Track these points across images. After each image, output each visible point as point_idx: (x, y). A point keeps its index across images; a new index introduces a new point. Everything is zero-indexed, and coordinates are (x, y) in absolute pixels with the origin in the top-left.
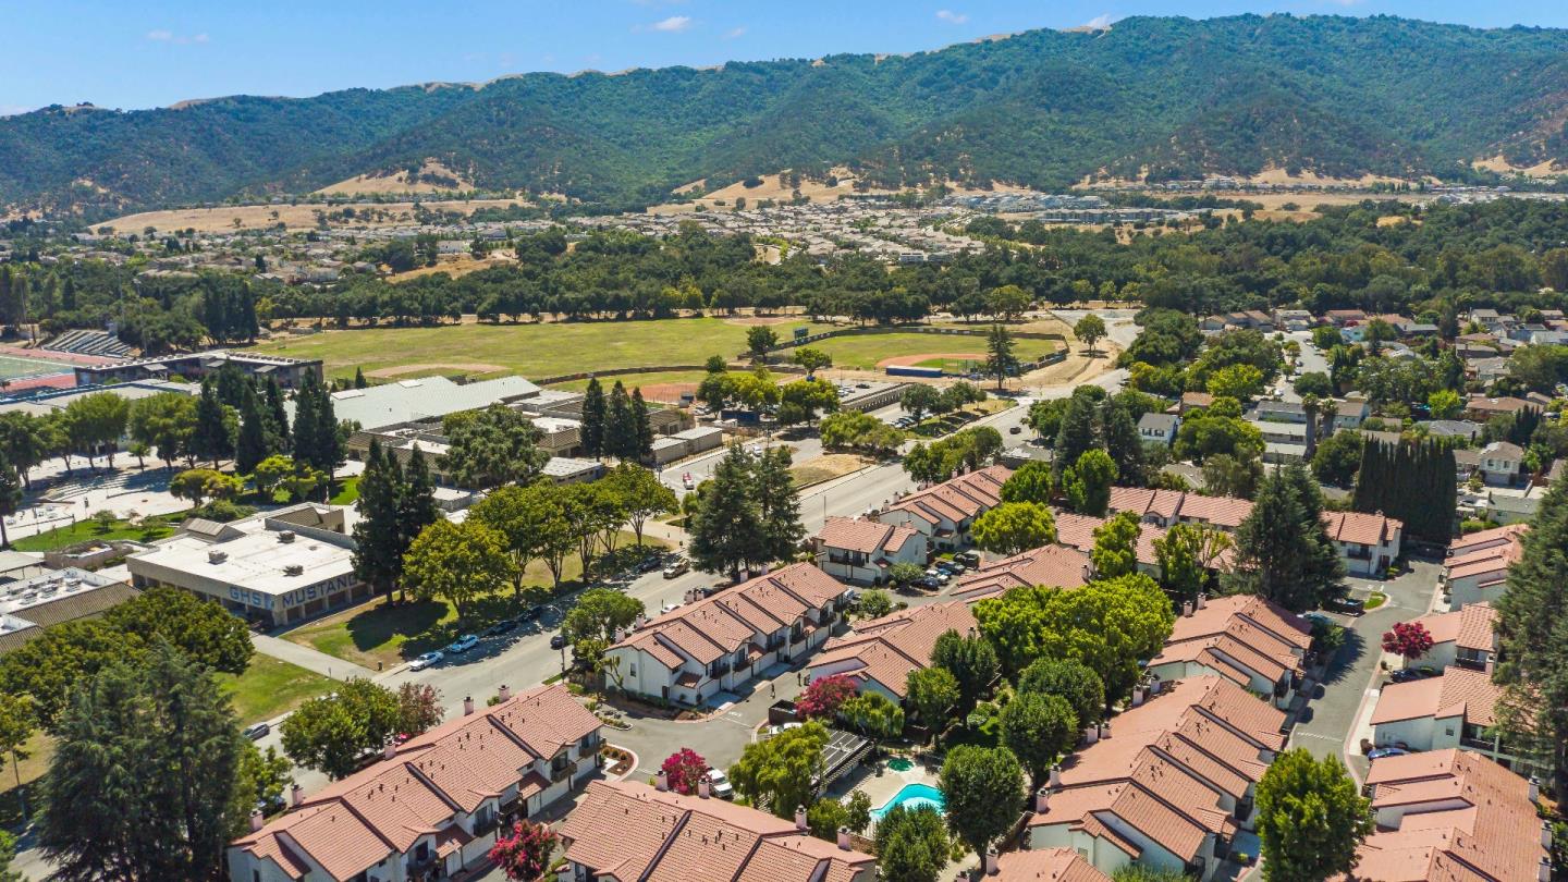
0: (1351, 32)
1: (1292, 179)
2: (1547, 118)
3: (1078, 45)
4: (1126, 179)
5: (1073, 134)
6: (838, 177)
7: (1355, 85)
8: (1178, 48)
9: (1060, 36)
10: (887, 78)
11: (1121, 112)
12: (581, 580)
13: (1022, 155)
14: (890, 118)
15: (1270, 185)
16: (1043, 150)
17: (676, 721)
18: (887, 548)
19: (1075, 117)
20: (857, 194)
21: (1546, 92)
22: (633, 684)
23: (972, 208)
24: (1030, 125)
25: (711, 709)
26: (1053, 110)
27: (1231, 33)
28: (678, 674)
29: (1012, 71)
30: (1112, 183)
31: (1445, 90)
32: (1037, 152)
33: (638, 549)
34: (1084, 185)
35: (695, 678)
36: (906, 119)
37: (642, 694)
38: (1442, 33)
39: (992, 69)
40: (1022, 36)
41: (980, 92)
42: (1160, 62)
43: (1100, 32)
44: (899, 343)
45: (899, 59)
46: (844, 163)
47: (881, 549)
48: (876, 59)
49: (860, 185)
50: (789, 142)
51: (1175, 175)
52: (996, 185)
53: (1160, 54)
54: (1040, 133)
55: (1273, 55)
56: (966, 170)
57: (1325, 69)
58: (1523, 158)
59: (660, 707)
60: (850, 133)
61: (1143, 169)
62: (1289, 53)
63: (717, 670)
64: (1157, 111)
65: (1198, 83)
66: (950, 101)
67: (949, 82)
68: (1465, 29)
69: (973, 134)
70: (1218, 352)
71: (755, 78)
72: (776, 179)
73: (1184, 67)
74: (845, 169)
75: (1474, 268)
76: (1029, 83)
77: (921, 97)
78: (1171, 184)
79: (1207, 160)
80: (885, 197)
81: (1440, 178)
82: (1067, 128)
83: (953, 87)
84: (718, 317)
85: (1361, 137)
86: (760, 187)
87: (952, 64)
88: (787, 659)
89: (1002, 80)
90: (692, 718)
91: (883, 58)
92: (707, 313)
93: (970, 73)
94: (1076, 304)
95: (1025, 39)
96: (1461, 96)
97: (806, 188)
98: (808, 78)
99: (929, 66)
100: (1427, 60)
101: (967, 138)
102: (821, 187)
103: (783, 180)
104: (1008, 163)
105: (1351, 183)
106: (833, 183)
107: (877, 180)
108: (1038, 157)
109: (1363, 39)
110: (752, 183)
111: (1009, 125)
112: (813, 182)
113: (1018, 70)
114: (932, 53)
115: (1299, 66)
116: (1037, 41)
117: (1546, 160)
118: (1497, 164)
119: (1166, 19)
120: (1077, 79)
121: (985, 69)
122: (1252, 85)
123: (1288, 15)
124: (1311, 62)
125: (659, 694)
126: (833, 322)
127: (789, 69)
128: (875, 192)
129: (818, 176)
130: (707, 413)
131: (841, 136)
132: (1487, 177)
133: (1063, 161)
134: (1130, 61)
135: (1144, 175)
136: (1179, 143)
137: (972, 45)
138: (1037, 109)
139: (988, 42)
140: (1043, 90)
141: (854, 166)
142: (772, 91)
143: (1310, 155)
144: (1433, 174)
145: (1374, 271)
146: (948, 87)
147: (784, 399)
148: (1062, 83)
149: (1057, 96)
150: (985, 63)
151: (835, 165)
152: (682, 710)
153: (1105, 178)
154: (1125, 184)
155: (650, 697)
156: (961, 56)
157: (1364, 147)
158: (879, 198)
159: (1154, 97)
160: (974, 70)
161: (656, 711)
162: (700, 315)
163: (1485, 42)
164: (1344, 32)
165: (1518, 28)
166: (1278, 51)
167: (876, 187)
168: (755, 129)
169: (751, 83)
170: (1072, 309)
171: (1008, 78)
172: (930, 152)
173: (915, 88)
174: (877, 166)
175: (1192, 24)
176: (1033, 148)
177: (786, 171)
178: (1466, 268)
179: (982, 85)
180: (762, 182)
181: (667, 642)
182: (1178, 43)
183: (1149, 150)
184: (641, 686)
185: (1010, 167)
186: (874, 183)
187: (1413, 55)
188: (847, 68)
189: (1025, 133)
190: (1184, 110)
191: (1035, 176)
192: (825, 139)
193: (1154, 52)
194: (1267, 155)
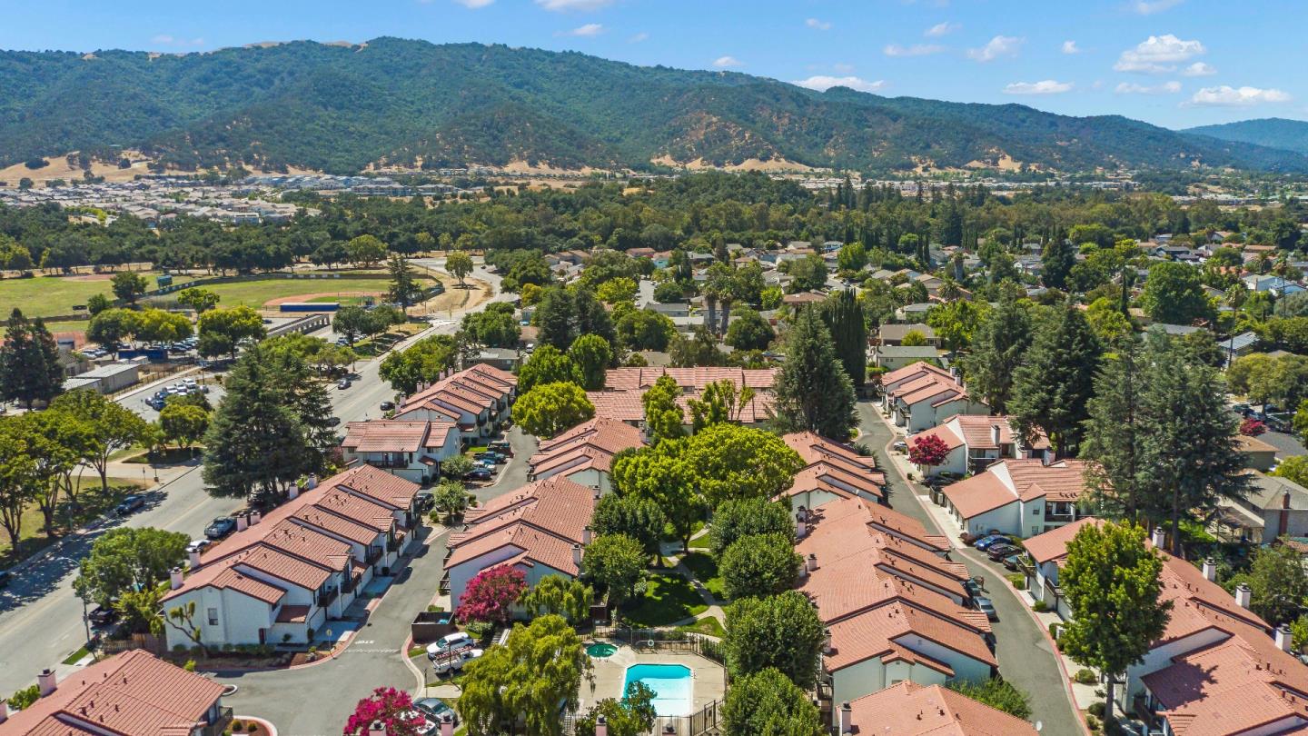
0: (552, 62)
1: (532, 169)
2: (693, 129)
3: (341, 56)
4: (405, 166)
5: (352, 129)
6: (131, 159)
7: (560, 102)
8: (424, 66)
9: (324, 48)
10: (165, 75)
11: (389, 113)
12: (45, 535)
13: (309, 143)
14: (172, 109)
15: (519, 173)
16: (328, 141)
17: (291, 668)
18: (429, 443)
19: (351, 115)
20: (153, 175)
21: (687, 112)
22: (215, 636)
23: (275, 186)
24: (311, 120)
25: (328, 645)
26: (329, 108)
27: (464, 56)
28: (278, 610)
29: (285, 75)
30: (394, 169)
31: (623, 108)
32: (321, 143)
33: (105, 492)
34: (371, 168)
35: (303, 610)
36: (189, 111)
37: (228, 646)
38: (613, 67)
39: (266, 71)
40: (288, 45)
41: (257, 90)
42: (412, 76)
43: (359, 47)
44: (273, 287)
45: (172, 57)
46: (134, 146)
47: (424, 446)
48: (151, 56)
49: (155, 167)
50: (69, 127)
51: (444, 164)
52: (290, 169)
53: (411, 69)
54: (322, 126)
55: (498, 76)
56: (260, 155)
57: (539, 90)
58: (683, 157)
59: (260, 656)
60: (134, 122)
61: (418, 158)
62: (510, 75)
63: (325, 597)
64: (417, 114)
65: (446, 93)
66: (229, 97)
67: (227, 79)
68: (627, 66)
69: (262, 124)
70: (595, 269)
71: (20, 67)
72: (63, 161)
73: (433, 81)
74: (137, 152)
75: (711, 217)
76: (304, 83)
77: (200, 92)
78: (443, 171)
79: (467, 152)
80: (184, 178)
81: (634, 170)
82: (344, 123)
83: (231, 85)
84: (51, 276)
85: (576, 139)
86: (45, 168)
87: (228, 64)
88: (386, 572)
89: (277, 82)
90: (313, 660)
91: (157, 56)
92: (37, 273)
93: (245, 73)
94: (420, 253)
95: (291, 48)
96: (634, 113)
97: (97, 169)
98: (80, 70)
99: (204, 65)
100: (607, 86)
101: (257, 128)
102: (114, 169)
103: (71, 160)
104: (298, 150)
105: (576, 172)
106: (126, 164)
107: (173, 162)
108: (325, 146)
109: (561, 68)
110: (35, 164)
111: (293, 118)
112: (105, 164)
113: (291, 73)
114: (206, 54)
115: (518, 86)
116: (304, 49)
117: (697, 158)
118: (667, 161)
119: (411, 42)
120: (347, 83)
121: (260, 71)
122: (489, 97)
123: (505, 46)
124: (527, 84)
125: (256, 640)
126: (190, 275)
127: (57, 60)
128: (174, 173)
129: (109, 157)
130: (101, 356)
131: (125, 124)
132: (664, 169)
133: (347, 151)
134: (388, 73)
135: (419, 164)
136: (444, 138)
137: (243, 49)
138: (315, 107)
139: (258, 48)
140: (318, 90)
141: (146, 149)
142: (42, 80)
143: (542, 151)
144: (628, 167)
145: (644, 222)
146: (226, 85)
147: (203, 331)
148: (335, 86)
149: (333, 96)
150: (259, 65)
151: (125, 148)
152: (294, 654)
153: (388, 165)
154: (407, 171)
155: (241, 646)
156: (234, 57)
157: (579, 147)
158: (178, 177)
159: (412, 103)
160: (250, 71)
161: (254, 662)
162: (30, 276)
163: (642, 76)
164: (547, 61)
165: (659, 67)
166: (502, 73)
167: (173, 169)
168: (27, 114)
169: (15, 72)
170: (417, 257)
171: (282, 79)
172: (222, 139)
173: (193, 85)
174: (170, 150)
175: (433, 47)
176: (319, 138)
177: (74, 153)
178: (706, 217)
179: (258, 84)
180: (47, 164)
181: (254, 572)
182: (424, 61)
183: (420, 143)
184: (226, 636)
185: (301, 154)
186: (170, 165)
187: (597, 82)
188: (123, 63)
189: (309, 126)
190: (438, 115)
191: (325, 162)
192: (108, 126)
193: (406, 67)
194: (511, 150)
